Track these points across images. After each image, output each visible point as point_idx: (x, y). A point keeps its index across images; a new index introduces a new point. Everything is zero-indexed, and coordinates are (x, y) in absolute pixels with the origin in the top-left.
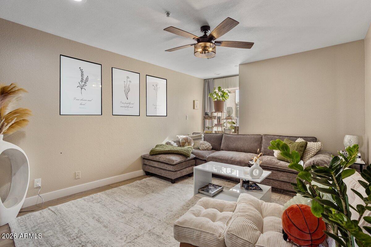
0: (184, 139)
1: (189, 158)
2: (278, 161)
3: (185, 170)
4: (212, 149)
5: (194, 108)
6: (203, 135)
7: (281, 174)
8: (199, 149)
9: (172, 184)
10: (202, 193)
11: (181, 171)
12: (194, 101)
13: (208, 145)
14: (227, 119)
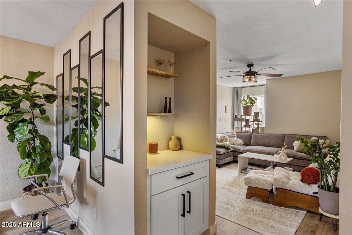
0: (222, 137)
1: (229, 150)
2: (297, 152)
3: (227, 159)
4: (244, 145)
5: (226, 112)
6: (236, 134)
7: (300, 161)
8: (233, 144)
9: (218, 168)
10: (244, 173)
11: (225, 159)
12: (226, 106)
13: (241, 141)
14: (254, 121)
